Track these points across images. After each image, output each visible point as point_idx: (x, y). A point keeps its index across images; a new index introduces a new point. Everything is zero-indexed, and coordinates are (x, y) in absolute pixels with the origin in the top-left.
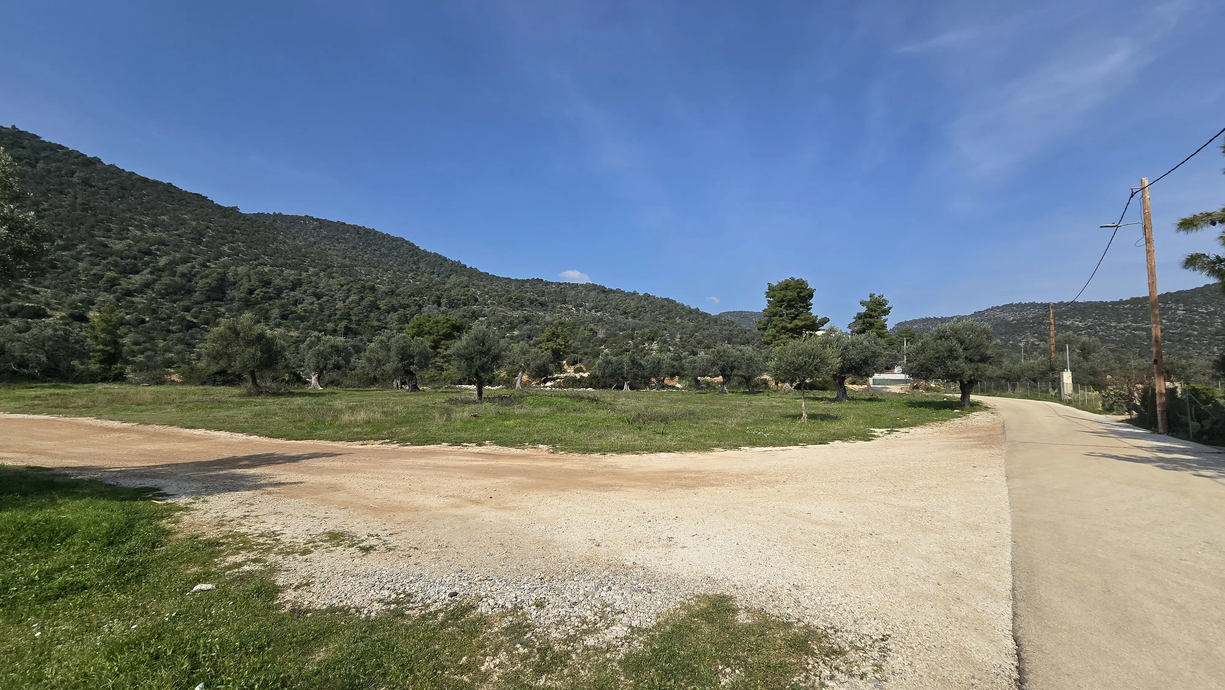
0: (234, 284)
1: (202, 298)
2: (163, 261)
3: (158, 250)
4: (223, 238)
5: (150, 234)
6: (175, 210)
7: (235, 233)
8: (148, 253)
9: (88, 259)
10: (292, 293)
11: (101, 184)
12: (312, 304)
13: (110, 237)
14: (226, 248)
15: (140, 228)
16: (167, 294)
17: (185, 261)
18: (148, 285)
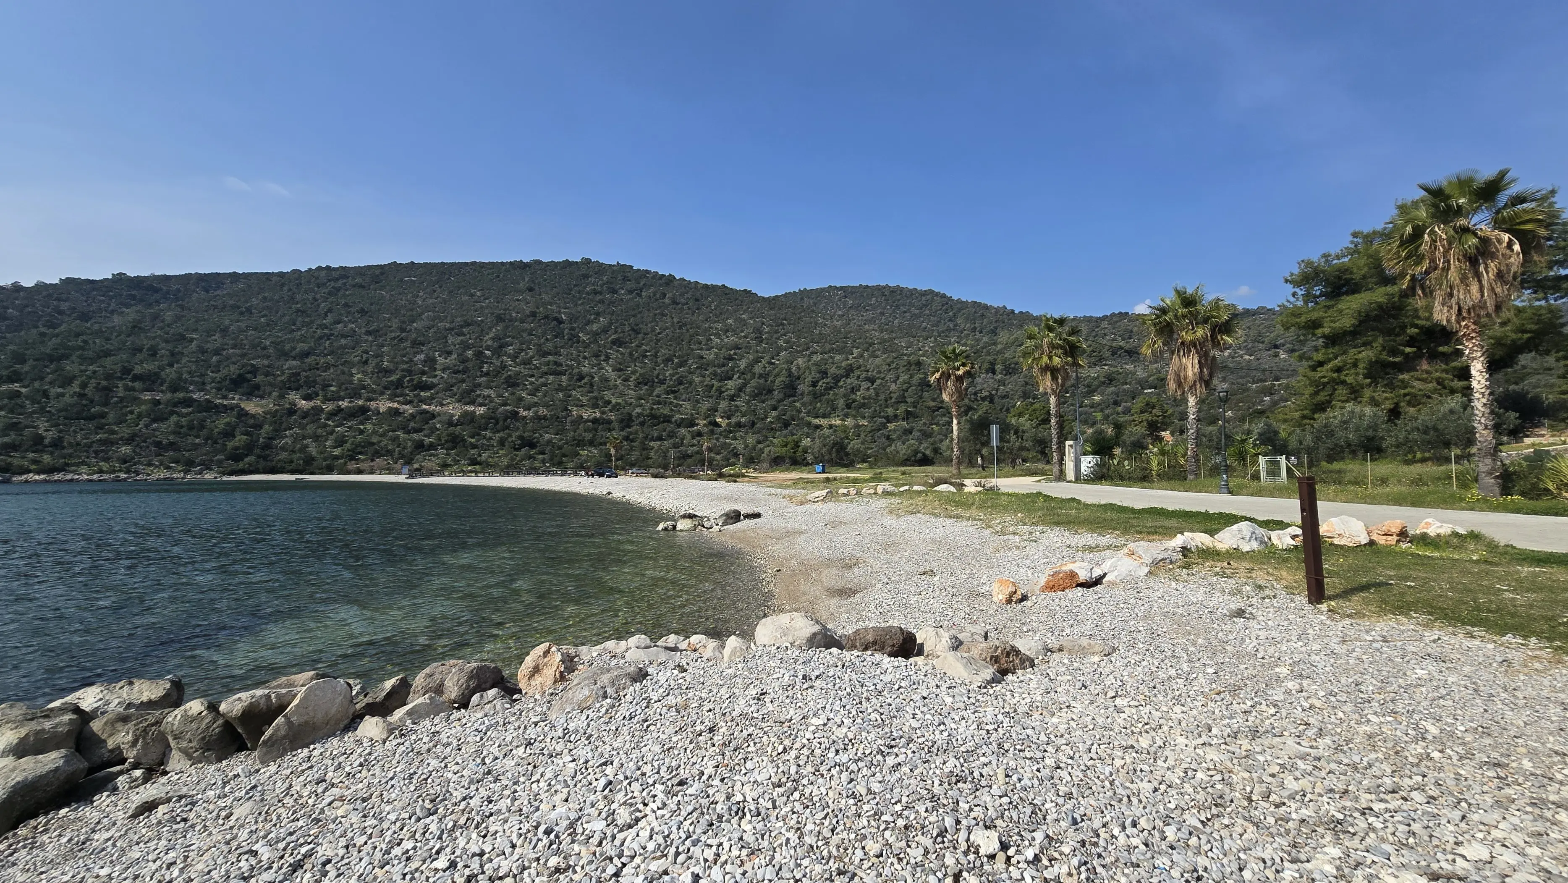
0: (799, 378)
1: (781, 396)
2: (743, 364)
3: (735, 354)
4: (777, 332)
5: (726, 340)
6: (735, 311)
7: (783, 324)
8: (730, 358)
9: (698, 371)
10: (849, 381)
11: (683, 300)
12: (868, 389)
13: (702, 349)
14: (781, 343)
15: (718, 335)
16: (757, 395)
17: (757, 361)
18: (740, 389)
